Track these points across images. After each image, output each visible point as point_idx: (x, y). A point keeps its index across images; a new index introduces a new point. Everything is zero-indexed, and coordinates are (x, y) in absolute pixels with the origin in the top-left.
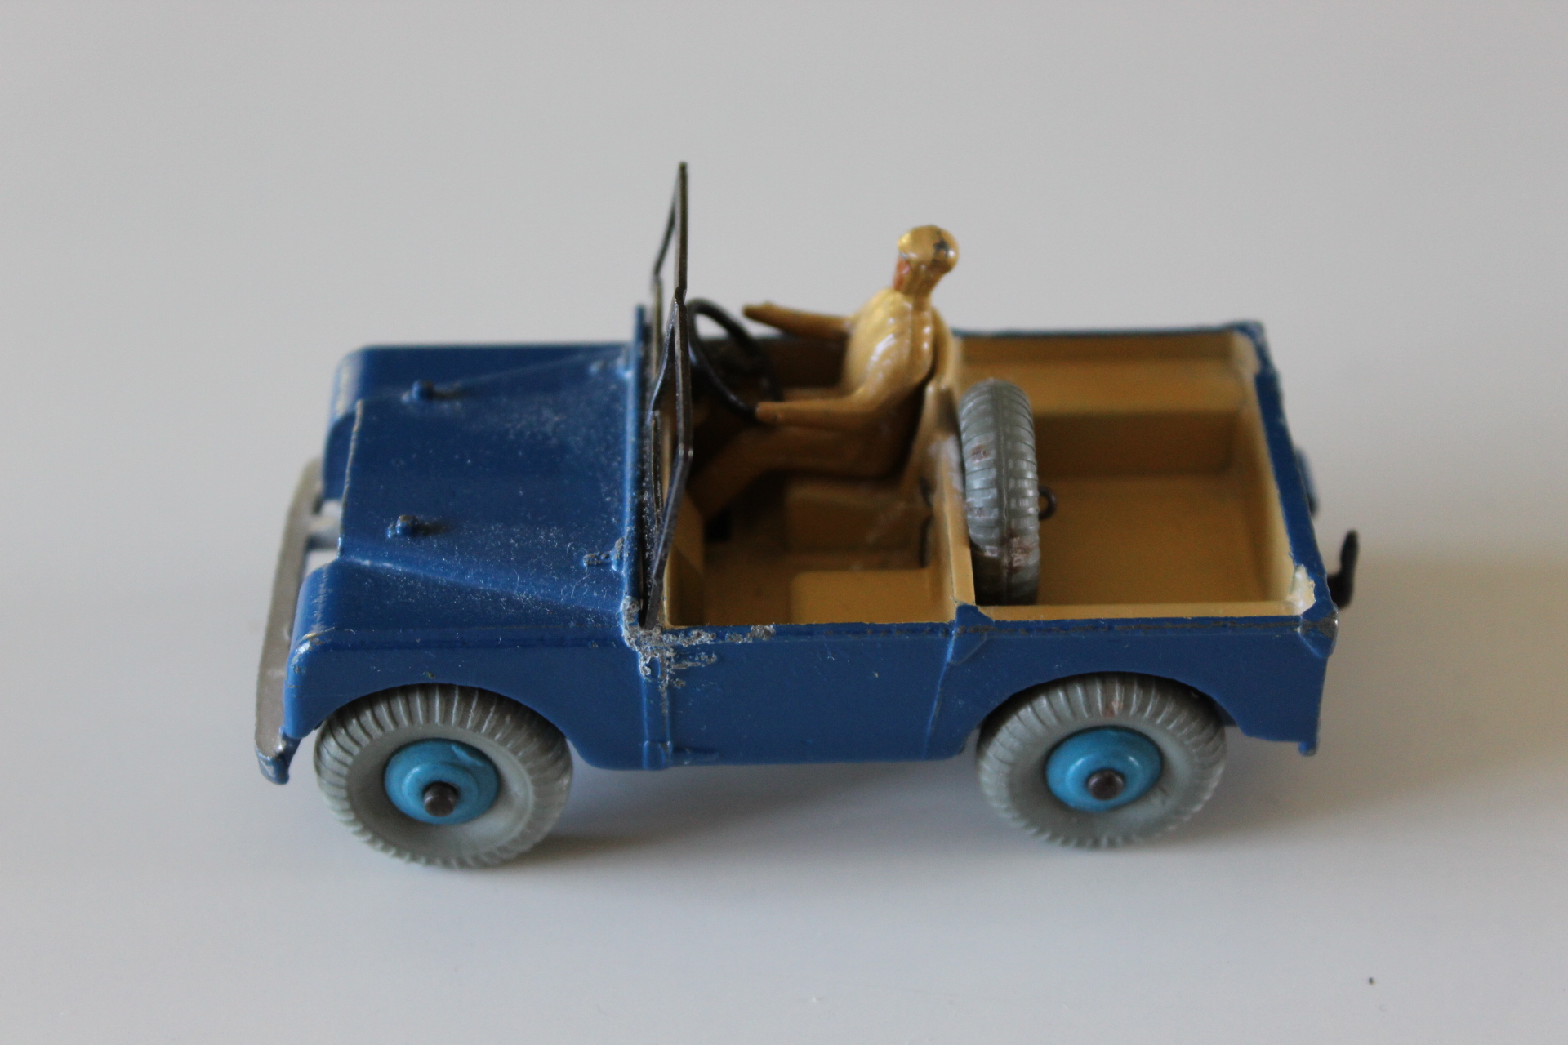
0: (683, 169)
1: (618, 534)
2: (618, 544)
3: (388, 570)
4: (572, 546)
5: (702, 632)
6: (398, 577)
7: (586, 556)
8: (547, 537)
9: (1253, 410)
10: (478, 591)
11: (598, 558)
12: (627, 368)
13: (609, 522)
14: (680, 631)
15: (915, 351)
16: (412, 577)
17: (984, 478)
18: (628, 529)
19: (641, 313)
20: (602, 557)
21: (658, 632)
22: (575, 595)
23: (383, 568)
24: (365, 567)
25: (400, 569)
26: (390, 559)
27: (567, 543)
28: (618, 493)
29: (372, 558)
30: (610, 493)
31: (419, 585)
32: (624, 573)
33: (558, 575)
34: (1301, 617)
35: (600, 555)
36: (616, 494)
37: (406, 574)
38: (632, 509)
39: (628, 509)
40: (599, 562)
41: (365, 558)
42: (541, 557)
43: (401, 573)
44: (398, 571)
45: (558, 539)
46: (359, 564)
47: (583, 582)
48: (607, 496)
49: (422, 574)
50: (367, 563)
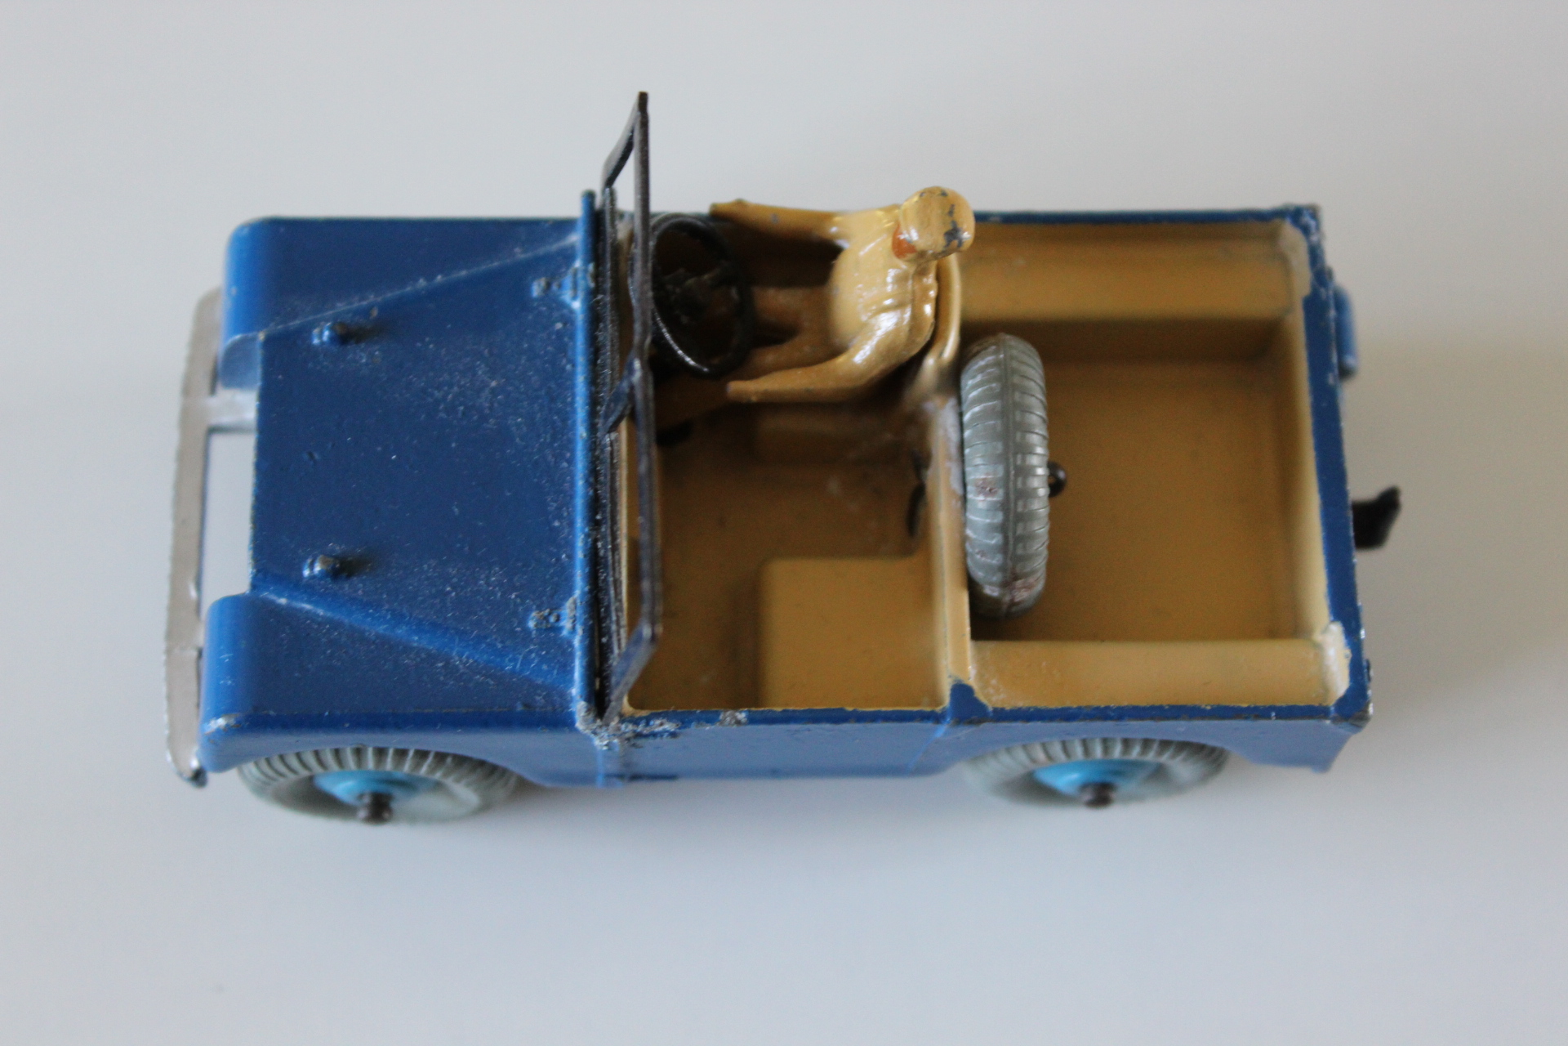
0: (643, 99)
1: (570, 593)
2: (569, 603)
3: (308, 612)
4: (517, 596)
5: (664, 720)
6: (319, 624)
7: (534, 614)
8: (488, 584)
9: (1297, 323)
10: (412, 649)
11: (546, 618)
12: (574, 298)
13: (558, 560)
14: (641, 719)
15: (916, 317)
16: (336, 625)
17: (988, 521)
18: (580, 587)
19: (590, 197)
20: (552, 619)
21: (616, 719)
22: (521, 666)
23: (301, 610)
24: (279, 606)
25: (321, 612)
26: (309, 602)
27: (511, 594)
28: (569, 514)
29: (290, 597)
30: (560, 517)
31: (344, 639)
32: (577, 642)
33: (502, 642)
34: (1332, 709)
35: (550, 614)
36: (565, 514)
37: (330, 621)
38: (585, 556)
39: (580, 555)
40: (549, 626)
41: (280, 595)
42: (482, 613)
43: (322, 617)
44: (318, 615)
45: (501, 584)
46: (272, 602)
47: (531, 652)
48: (554, 518)
49: (346, 621)
50: (283, 601)
